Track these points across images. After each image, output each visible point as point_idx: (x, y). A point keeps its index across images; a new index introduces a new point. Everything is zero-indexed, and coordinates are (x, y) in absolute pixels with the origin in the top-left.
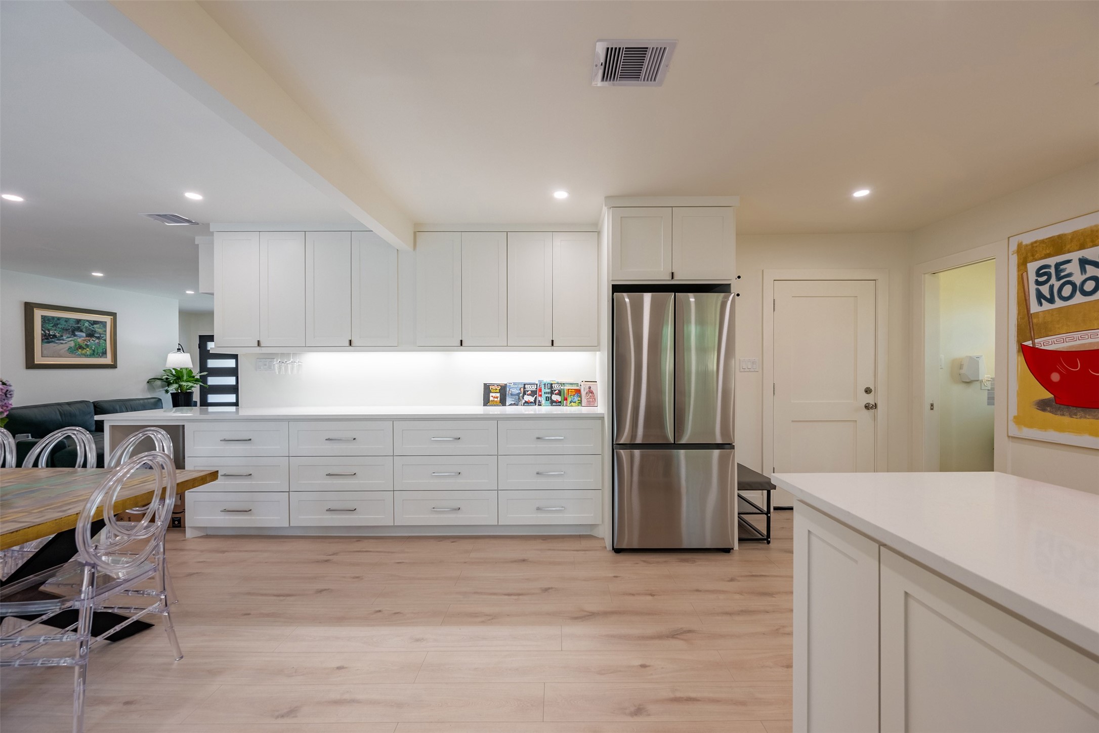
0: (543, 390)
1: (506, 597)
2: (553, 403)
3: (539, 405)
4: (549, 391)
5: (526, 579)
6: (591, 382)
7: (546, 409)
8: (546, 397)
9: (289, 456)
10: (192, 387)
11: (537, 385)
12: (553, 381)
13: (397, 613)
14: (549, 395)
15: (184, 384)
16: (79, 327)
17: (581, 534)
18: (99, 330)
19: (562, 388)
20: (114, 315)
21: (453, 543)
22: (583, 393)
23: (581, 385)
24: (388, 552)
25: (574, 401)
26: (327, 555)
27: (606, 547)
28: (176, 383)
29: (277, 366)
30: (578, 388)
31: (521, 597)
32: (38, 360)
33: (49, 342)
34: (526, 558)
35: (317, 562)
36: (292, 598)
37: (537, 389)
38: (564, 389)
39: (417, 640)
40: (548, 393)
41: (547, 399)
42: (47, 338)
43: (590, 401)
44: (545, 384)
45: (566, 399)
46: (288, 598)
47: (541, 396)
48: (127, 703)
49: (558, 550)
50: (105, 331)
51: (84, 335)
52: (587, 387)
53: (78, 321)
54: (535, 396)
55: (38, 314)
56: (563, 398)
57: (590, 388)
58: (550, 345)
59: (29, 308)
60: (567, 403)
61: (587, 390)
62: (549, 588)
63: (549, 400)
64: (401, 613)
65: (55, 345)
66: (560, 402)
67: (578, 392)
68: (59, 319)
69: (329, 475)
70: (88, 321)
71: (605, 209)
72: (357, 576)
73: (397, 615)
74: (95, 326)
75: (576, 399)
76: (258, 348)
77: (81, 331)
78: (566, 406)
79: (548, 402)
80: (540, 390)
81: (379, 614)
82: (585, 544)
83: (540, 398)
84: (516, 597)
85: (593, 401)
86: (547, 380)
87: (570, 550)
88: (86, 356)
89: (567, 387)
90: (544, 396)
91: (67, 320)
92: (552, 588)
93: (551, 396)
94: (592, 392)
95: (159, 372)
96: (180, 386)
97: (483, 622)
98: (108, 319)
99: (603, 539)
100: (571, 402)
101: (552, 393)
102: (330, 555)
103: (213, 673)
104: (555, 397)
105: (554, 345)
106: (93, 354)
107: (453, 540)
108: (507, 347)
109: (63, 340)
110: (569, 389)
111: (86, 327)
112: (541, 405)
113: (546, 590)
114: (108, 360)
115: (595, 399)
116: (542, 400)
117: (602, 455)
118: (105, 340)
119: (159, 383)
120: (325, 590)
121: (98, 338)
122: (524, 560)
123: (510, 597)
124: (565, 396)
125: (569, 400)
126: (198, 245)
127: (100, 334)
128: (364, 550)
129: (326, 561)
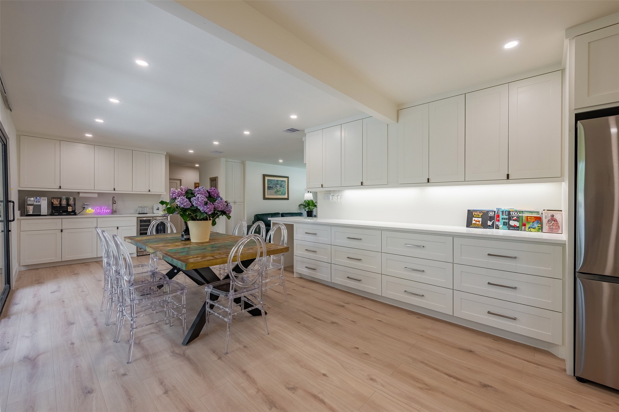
0: (501, 217)
1: (446, 376)
2: (510, 227)
3: (496, 228)
4: (507, 217)
5: (468, 368)
6: (555, 211)
7: (503, 232)
8: (504, 222)
9: (331, 245)
10: (314, 208)
11: (495, 212)
12: (511, 209)
13: (367, 354)
14: (507, 221)
15: (311, 207)
16: (278, 183)
17: (537, 347)
18: (284, 184)
19: (520, 215)
20: (288, 177)
21: (417, 319)
22: (545, 221)
23: (542, 214)
24: (376, 312)
25: (533, 227)
26: (344, 303)
27: (565, 370)
28: (308, 207)
29: (331, 197)
30: (539, 216)
31: (459, 382)
32: (267, 196)
33: (269, 189)
34: (473, 350)
35: (338, 305)
36: (319, 322)
37: (495, 215)
38: (522, 216)
39: (372, 379)
40: (506, 219)
41: (505, 224)
42: (269, 188)
43: (552, 228)
44: (503, 211)
45: (524, 225)
46: (318, 321)
47: (499, 221)
48: (245, 347)
49: (507, 354)
50: (285, 184)
51: (279, 186)
52: (549, 215)
53: (277, 181)
54: (493, 221)
55: (267, 178)
56: (521, 224)
57: (553, 216)
58: (506, 178)
59: (264, 176)
60: (525, 228)
61: (550, 218)
62: (488, 386)
63: (506, 225)
64: (369, 355)
65: (271, 190)
66: (518, 227)
67: (539, 219)
68: (272, 180)
69: (348, 258)
70: (280, 180)
71: (567, 42)
72: (354, 320)
73: (366, 355)
74: (282, 182)
75: (536, 225)
76: (322, 188)
77: (278, 185)
78: (525, 230)
79: (506, 226)
80: (498, 216)
81: (357, 350)
82: (538, 357)
83: (497, 223)
84: (455, 380)
85: (556, 229)
86: (506, 207)
87: (520, 358)
88: (280, 195)
89: (525, 215)
90: (501, 221)
91: (274, 180)
92: (491, 387)
93: (509, 221)
94: (555, 220)
95: (302, 202)
96: (309, 208)
97: (421, 388)
98: (286, 179)
99: (564, 360)
100: (529, 228)
101: (510, 219)
102: (345, 303)
103: (275, 348)
104: (512, 223)
105: (510, 178)
106: (281, 194)
107: (418, 316)
108: (465, 181)
109: (273, 188)
110: (527, 217)
111: (280, 183)
112: (499, 228)
113: (485, 386)
114: (286, 196)
115: (559, 227)
116: (500, 224)
117: (563, 280)
118: (285, 188)
119: (303, 206)
120: (336, 323)
121: (283, 187)
122: (471, 351)
123: (449, 378)
124: (524, 222)
125: (528, 226)
126: (303, 141)
127: (284, 186)
128: (363, 306)
129: (343, 306)
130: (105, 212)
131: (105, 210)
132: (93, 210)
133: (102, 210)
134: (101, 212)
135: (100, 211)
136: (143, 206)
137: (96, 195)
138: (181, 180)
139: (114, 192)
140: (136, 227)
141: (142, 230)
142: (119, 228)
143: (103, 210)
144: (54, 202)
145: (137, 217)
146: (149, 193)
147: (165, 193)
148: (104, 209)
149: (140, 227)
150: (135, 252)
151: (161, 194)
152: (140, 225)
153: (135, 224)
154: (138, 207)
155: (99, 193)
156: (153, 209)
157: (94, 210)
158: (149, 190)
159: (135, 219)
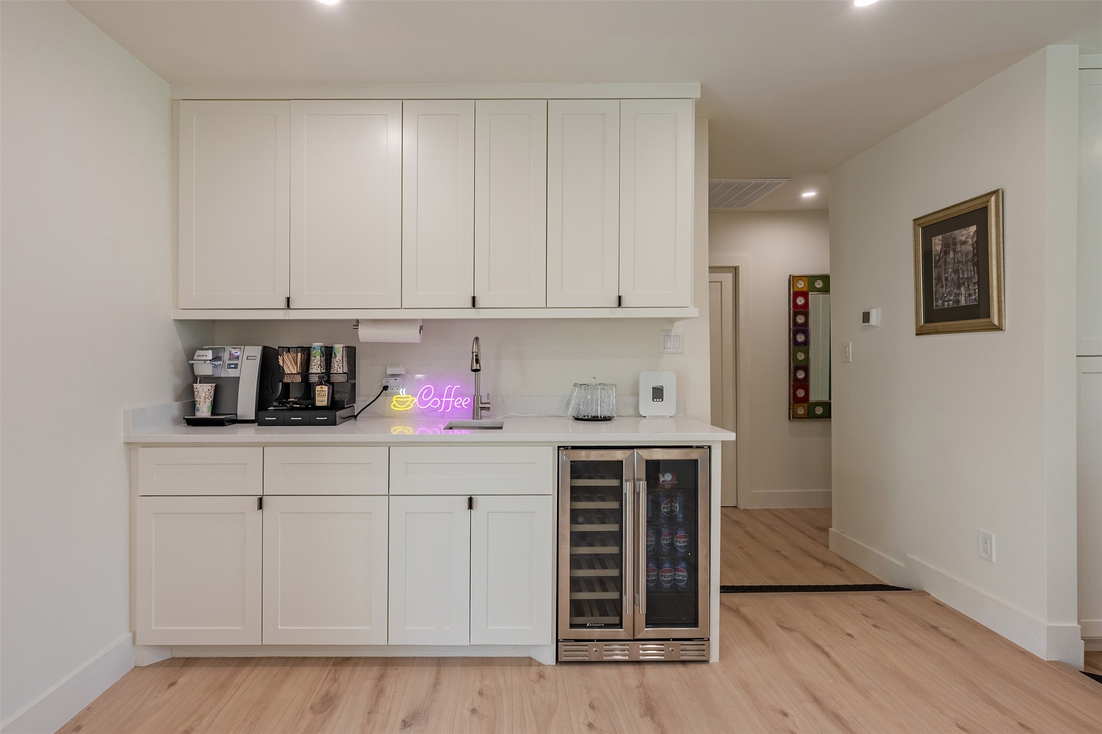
130: (453, 407)
131: (451, 399)
132: (411, 398)
133: (441, 397)
134: (440, 408)
135: (435, 403)
136: (593, 382)
137: (412, 335)
138: (735, 270)
139: (472, 314)
140: (550, 503)
141: (580, 519)
142: (477, 501)
143: (444, 399)
144: (285, 368)
145: (559, 447)
146: (620, 313)
147: (693, 312)
148: (449, 396)
149: (573, 499)
150: (548, 639)
151: (671, 321)
152: (573, 488)
153: (550, 486)
154: (575, 385)
155: (424, 326)
156: (636, 394)
157: (416, 400)
158: (620, 297)
159: (548, 457)
